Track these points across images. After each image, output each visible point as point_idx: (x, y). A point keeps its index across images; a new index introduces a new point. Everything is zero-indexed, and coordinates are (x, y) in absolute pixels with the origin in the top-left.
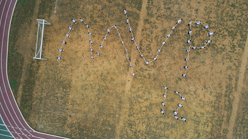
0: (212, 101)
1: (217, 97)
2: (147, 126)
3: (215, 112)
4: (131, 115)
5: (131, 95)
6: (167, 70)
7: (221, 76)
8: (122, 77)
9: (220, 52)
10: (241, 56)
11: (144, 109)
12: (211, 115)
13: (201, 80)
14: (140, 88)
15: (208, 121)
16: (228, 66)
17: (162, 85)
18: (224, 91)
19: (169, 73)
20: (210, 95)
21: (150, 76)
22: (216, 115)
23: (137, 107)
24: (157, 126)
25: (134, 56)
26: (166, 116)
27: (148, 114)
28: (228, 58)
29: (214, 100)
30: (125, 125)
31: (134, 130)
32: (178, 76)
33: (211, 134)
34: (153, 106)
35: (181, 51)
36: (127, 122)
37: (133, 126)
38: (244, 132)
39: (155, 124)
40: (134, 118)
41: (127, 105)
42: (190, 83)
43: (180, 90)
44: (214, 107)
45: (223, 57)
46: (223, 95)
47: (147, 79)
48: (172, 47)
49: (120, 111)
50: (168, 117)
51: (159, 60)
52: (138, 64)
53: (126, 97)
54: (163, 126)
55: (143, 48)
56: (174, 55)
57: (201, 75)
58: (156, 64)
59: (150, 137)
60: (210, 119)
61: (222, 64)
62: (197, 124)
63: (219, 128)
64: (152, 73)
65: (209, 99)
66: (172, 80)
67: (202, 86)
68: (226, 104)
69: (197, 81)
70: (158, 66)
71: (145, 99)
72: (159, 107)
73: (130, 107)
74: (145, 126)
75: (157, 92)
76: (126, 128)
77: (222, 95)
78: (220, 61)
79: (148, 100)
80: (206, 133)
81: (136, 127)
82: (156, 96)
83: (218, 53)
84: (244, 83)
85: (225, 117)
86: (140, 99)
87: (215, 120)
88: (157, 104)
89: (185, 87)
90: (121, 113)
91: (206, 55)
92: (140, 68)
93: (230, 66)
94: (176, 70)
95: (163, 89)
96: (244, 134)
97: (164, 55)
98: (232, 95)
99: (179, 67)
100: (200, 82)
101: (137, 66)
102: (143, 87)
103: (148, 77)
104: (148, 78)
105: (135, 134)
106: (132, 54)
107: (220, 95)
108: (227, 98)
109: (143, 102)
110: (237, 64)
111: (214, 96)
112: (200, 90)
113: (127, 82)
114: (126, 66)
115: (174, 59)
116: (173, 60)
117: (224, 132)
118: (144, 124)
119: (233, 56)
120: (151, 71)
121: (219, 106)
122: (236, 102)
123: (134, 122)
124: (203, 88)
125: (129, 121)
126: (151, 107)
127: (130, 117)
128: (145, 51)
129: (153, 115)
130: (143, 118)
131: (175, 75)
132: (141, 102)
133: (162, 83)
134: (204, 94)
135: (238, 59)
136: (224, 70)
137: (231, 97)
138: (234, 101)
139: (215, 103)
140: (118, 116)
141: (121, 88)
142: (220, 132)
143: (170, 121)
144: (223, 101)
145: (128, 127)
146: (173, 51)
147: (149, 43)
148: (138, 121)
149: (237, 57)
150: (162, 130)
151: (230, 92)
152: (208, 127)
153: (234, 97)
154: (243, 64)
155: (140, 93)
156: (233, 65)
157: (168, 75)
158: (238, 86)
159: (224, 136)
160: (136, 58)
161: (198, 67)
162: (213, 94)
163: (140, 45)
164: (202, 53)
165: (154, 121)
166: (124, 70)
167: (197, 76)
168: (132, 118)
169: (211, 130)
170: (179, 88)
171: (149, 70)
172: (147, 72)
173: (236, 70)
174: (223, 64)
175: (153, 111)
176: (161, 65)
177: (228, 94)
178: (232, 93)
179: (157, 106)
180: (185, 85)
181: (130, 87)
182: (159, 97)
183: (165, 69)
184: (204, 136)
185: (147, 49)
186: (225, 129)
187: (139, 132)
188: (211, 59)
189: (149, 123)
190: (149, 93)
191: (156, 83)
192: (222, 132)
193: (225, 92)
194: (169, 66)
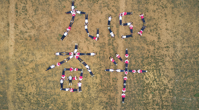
0: (97, 52)
1: (101, 47)
2: (36, 87)
3: (101, 62)
4: (20, 79)
5: (16, 60)
6: (46, 29)
7: (101, 25)
8: (4, 44)
9: (96, 2)
10: (118, 2)
11: (30, 71)
12: (98, 66)
13: (82, 33)
14: (23, 51)
15: (96, 72)
16: (107, 14)
17: (44, 45)
18: (106, 40)
19: (49, 31)
20: (94, 46)
21: (31, 38)
22: (102, 66)
23: (23, 70)
24: (46, 86)
25: (12, 20)
26: (54, 74)
27: (35, 76)
28: (106, 6)
29: (98, 51)
30: (15, 90)
31: (25, 94)
32: (59, 32)
33: (101, 85)
34: (39, 67)
35: (57, 7)
36: (16, 87)
37: (23, 90)
38: (134, 78)
39: (44, 84)
40: (23, 82)
41: (14, 70)
42: (72, 38)
43: (63, 46)
44: (100, 57)
45: (100, 6)
46: (107, 44)
47: (28, 41)
48: (48, 5)
49: (8, 77)
50: (56, 75)
51: (37, 20)
52: (17, 28)
53: (11, 62)
54: (52, 85)
55: (19, 11)
56: (51, 12)
57: (81, 28)
58: (35, 25)
59: (41, 97)
60: (98, 70)
61: (100, 13)
62: (85, 78)
63: (108, 77)
64: (32, 34)
65: (93, 51)
66: (53, 38)
67: (84, 39)
68: (111, 52)
69: (78, 35)
70: (38, 26)
71: (30, 61)
72: (45, 66)
73: (16, 71)
74: (34, 87)
75: (40, 52)
76: (17, 92)
77: (105, 44)
78: (98, 10)
79: (33, 61)
80: (96, 85)
81: (26, 90)
82: (40, 56)
83: (94, 3)
84: (125, 29)
85: (112, 65)
86: (25, 62)
87: (103, 70)
88: (42, 64)
89: (67, 42)
90: (9, 79)
91: (83, 7)
92: (20, 31)
93: (109, 14)
94: (56, 28)
95: (46, 49)
96: (134, 79)
97: (41, 14)
98: (115, 42)
99: (58, 24)
100: (81, 35)
101: (17, 30)
102: (26, 50)
103: (29, 38)
104: (30, 40)
105: (27, 97)
106: (10, 18)
107: (104, 45)
108: (111, 47)
109: (28, 65)
110: (115, 11)
111: (98, 47)
112: (83, 43)
113: (10, 47)
114: (6, 32)
115: (51, 16)
116: (50, 18)
117: (113, 81)
118: (33, 86)
119: (110, 3)
120: (31, 32)
121: (105, 56)
122: (120, 49)
123: (24, 85)
124: (86, 40)
125: (18, 85)
126: (37, 68)
127: (19, 81)
128: (21, 14)
129: (41, 76)
130: (31, 80)
131: (56, 33)
132: (27, 64)
133: (44, 42)
134: (87, 47)
135: (115, 5)
136: (103, 19)
137: (115, 44)
138: (119, 48)
139: (99, 53)
140: (6, 82)
141: (5, 54)
142: (110, 82)
143: (58, 78)
144: (107, 50)
145: (19, 91)
146: (49, 8)
147: (24, 5)
148: (27, 84)
149: (114, 3)
150: (52, 89)
151: (113, 40)
152: (96, 78)
153: (118, 45)
154: (121, 9)
155: (24, 56)
156: (112, 12)
157: (49, 33)
158: (120, 33)
159: (114, 84)
160: (14, 22)
161: (77, 20)
162: (97, 45)
163: (15, 9)
164: (78, 5)
165: (42, 81)
166: (4, 36)
167: (78, 30)
168: (21, 82)
169: (100, 81)
170: (61, 45)
171: (29, 32)
172: (27, 34)
173: (115, 16)
174: (102, 12)
175: (40, 72)
176: (40, 24)
177: (111, 42)
178: (115, 41)
179: (42, 66)
180: (66, 41)
181: (13, 52)
182: (43, 57)
183: (44, 28)
184: (94, 88)
185: (24, 11)
186: (114, 78)
187: (30, 94)
188: (88, 10)
189: (38, 85)
190: (33, 54)
191: (38, 44)
192: (111, 82)
193: (108, 41)
194: (48, 25)
